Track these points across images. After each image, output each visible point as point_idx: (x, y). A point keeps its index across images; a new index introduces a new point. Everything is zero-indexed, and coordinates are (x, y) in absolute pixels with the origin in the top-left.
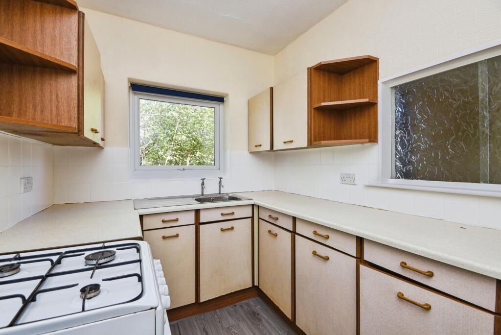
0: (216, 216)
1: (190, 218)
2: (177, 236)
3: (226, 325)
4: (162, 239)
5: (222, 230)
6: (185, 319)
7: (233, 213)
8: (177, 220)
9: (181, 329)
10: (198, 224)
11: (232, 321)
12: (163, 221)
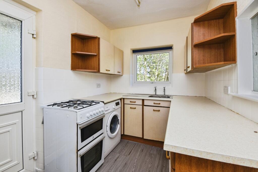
0: (151, 103)
1: (140, 102)
2: (135, 108)
3: (151, 152)
4: (130, 108)
5: (154, 110)
6: (139, 143)
7: (160, 104)
8: (135, 102)
9: (136, 145)
10: (143, 105)
11: (155, 152)
12: (131, 102)
